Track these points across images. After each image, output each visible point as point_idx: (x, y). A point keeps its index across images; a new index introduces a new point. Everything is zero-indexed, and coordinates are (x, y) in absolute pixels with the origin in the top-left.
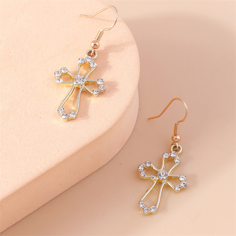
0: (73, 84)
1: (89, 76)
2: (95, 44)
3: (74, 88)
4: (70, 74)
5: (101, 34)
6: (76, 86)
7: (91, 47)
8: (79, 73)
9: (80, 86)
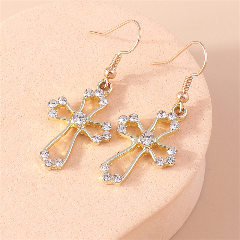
0: (70, 122)
1: (94, 115)
2: (110, 73)
3: (70, 128)
4: (70, 109)
5: (119, 58)
6: (73, 126)
7: (105, 76)
8: (81, 109)
9: (79, 127)
